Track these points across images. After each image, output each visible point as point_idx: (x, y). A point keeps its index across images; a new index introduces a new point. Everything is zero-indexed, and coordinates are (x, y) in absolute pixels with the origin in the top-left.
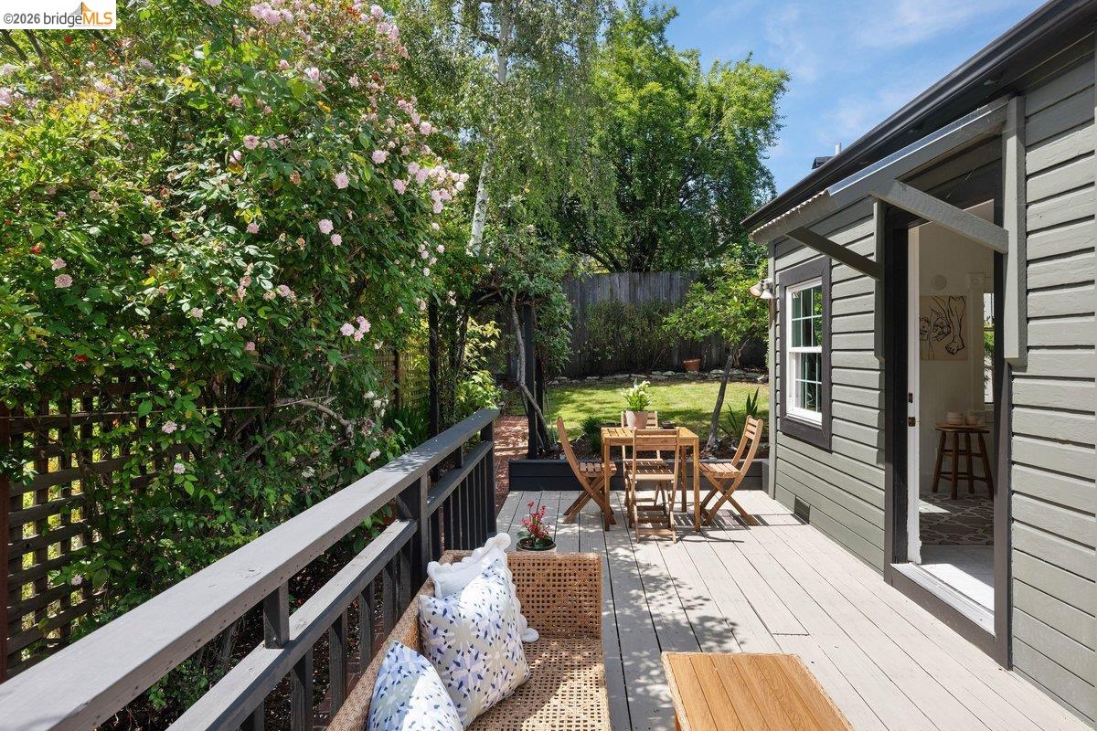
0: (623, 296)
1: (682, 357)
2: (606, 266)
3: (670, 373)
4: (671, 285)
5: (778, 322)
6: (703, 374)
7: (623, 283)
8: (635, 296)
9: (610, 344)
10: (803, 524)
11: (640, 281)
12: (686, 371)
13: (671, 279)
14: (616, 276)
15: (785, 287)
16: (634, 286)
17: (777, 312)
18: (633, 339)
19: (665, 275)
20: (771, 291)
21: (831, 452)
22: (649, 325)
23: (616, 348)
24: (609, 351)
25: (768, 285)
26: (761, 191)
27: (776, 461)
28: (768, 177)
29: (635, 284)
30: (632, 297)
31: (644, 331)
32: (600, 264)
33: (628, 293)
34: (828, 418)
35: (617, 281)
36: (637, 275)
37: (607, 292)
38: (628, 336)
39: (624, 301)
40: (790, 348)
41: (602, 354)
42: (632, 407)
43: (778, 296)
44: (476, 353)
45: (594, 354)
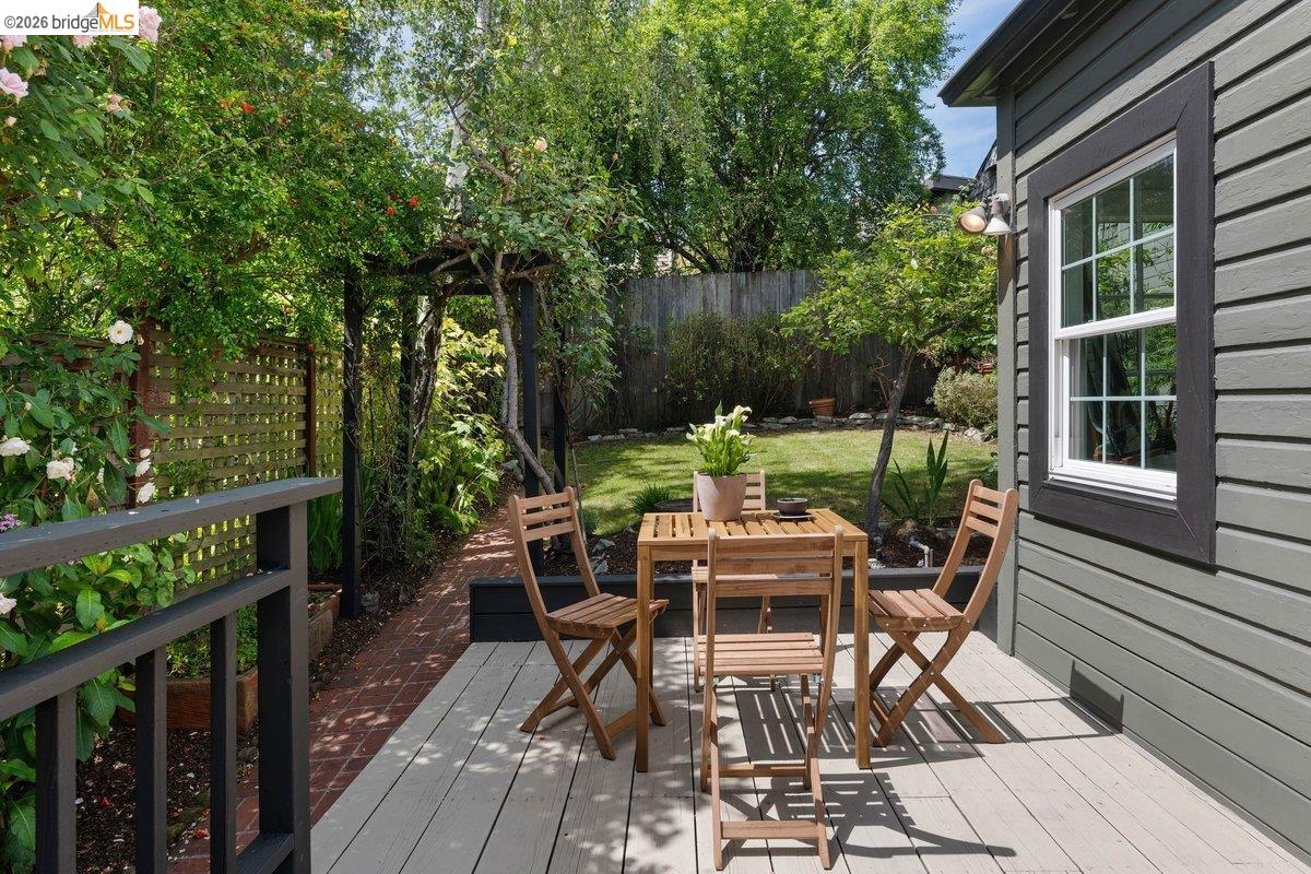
0: (721, 307)
1: (806, 395)
2: (697, 264)
3: (789, 419)
4: (793, 291)
5: (1024, 279)
6: (840, 418)
7: (721, 289)
8: (740, 307)
9: (699, 376)
10: (1102, 733)
11: (747, 285)
12: (812, 416)
13: (792, 282)
14: (712, 279)
15: (1046, 201)
16: (737, 292)
17: (1018, 262)
18: (735, 371)
19: (784, 277)
20: (1006, 218)
21: (1212, 569)
22: (760, 349)
23: (710, 384)
24: (701, 388)
25: (1000, 203)
26: (921, 155)
27: (1016, 574)
28: (932, 136)
29: (740, 291)
30: (736, 308)
31: (752, 357)
32: (688, 263)
33: (728, 303)
34: (1201, 483)
35: (713, 286)
36: (742, 277)
37: (699, 302)
38: (729, 365)
39: (722, 315)
40: (1057, 331)
41: (689, 391)
42: (708, 465)
43: (1022, 224)
44: (470, 385)
45: (677, 393)
